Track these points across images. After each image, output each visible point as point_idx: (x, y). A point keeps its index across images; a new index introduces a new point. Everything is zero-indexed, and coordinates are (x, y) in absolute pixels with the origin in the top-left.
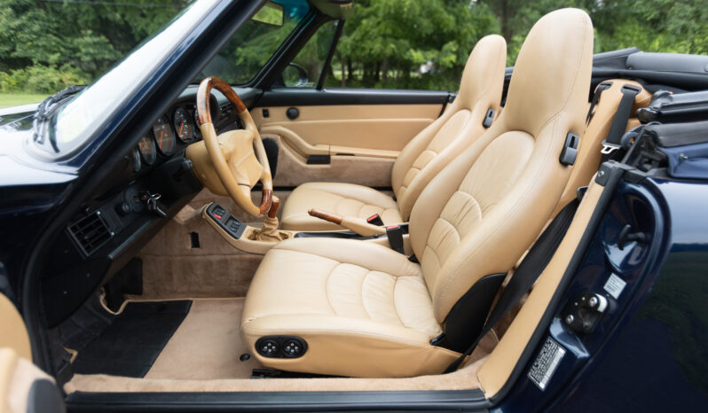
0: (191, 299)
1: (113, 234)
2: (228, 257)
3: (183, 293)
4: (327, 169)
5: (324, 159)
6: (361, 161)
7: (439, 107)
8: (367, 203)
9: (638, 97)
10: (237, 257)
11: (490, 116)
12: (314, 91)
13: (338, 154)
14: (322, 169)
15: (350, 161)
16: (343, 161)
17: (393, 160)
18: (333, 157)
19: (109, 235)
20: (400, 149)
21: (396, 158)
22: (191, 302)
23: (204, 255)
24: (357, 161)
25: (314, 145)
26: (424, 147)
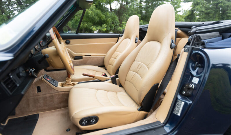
0: (38, 113)
1: (18, 85)
2: (53, 94)
3: (35, 111)
4: (82, 61)
5: (80, 57)
6: (93, 57)
7: (117, 39)
8: (97, 71)
9: (178, 32)
10: (57, 94)
11: (137, 39)
12: (75, 34)
13: (85, 56)
14: (80, 61)
15: (89, 58)
16: (87, 58)
17: (104, 56)
18: (83, 57)
19: (16, 86)
20: (106, 53)
21: (105, 56)
22: (39, 114)
23: (43, 95)
24: (92, 57)
25: (76, 53)
26: (115, 51)
